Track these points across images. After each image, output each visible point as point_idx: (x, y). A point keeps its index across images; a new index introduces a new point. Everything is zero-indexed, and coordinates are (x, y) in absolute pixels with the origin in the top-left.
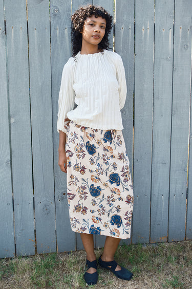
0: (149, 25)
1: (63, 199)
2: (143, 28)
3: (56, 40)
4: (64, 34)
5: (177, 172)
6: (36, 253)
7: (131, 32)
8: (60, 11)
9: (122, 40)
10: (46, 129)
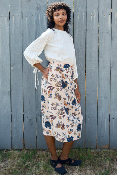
2: (92, 14)
3: (39, 23)
4: (43, 19)
5: (115, 104)
6: (24, 148)
7: (84, 17)
8: (41, 6)
9: (78, 22)
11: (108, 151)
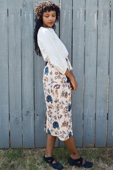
0: (82, 11)
1: (27, 115)
2: (78, 12)
3: (25, 20)
4: (29, 16)
5: (101, 102)
6: (10, 147)
7: (70, 15)
8: (27, 3)
9: (64, 19)
10: (17, 72)
11: (94, 149)
